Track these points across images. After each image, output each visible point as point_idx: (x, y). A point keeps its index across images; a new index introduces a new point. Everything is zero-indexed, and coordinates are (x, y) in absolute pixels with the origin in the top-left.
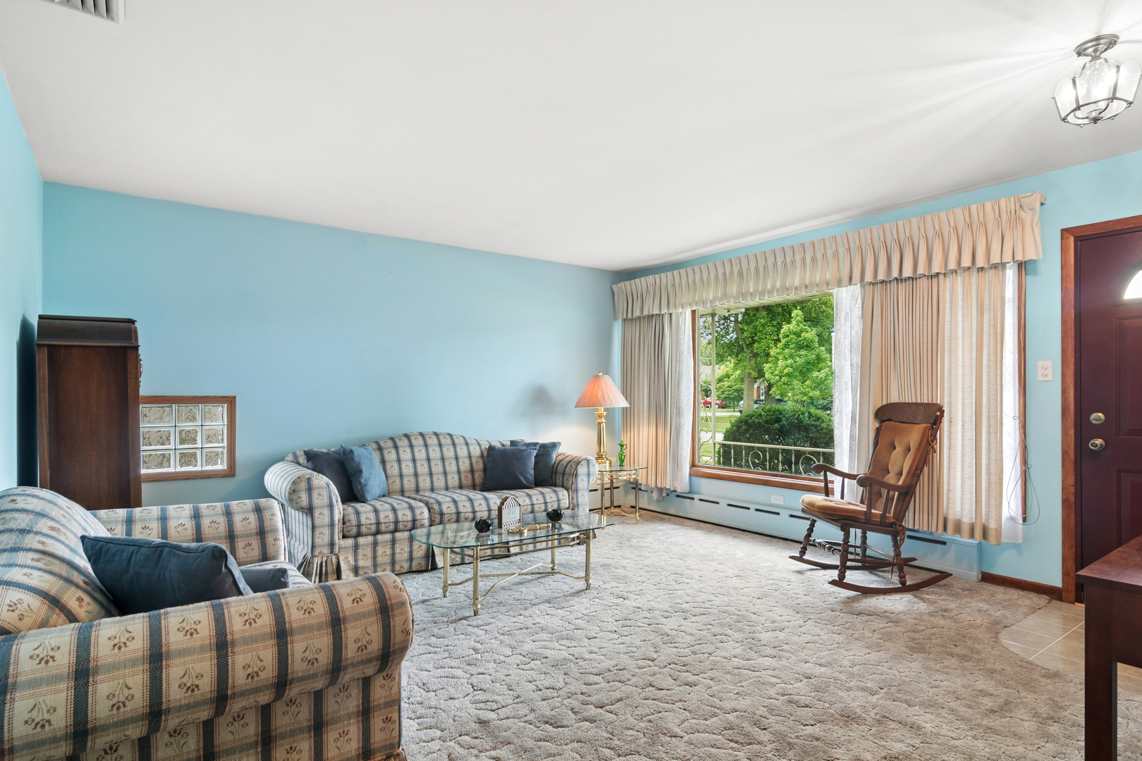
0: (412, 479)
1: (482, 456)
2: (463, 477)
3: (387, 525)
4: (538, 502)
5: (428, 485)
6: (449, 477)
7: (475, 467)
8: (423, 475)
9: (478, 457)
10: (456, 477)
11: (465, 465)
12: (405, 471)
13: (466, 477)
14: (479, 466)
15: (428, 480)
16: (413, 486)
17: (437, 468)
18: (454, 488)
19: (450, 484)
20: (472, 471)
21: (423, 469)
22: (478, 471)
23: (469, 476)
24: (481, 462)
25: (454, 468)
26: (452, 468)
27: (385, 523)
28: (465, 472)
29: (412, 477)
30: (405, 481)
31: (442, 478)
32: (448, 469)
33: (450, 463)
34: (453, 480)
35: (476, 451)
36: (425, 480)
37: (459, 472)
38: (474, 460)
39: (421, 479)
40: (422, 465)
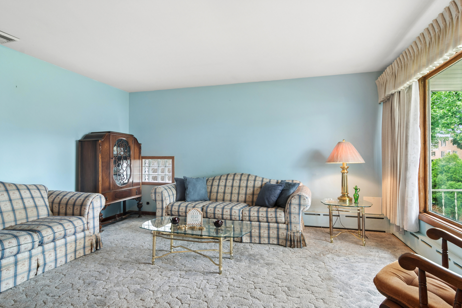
0: (222, 195)
1: (261, 187)
2: (247, 197)
3: (182, 213)
4: (262, 216)
5: (229, 198)
6: (240, 196)
7: (255, 192)
8: (228, 193)
9: (258, 187)
10: (244, 196)
11: (250, 191)
12: (220, 190)
13: (249, 197)
14: (257, 192)
15: (229, 196)
16: (222, 198)
17: (235, 191)
18: (242, 202)
19: (240, 199)
20: (253, 194)
21: (228, 190)
22: (256, 195)
23: (251, 197)
24: (259, 190)
25: (244, 192)
26: (243, 191)
27: (181, 212)
28: (249, 194)
29: (222, 194)
30: (219, 195)
31: (236, 196)
32: (241, 192)
33: (243, 189)
34: (242, 197)
35: (258, 184)
36: (228, 196)
37: (246, 194)
38: (256, 189)
39: (226, 195)
40: (229, 188)
